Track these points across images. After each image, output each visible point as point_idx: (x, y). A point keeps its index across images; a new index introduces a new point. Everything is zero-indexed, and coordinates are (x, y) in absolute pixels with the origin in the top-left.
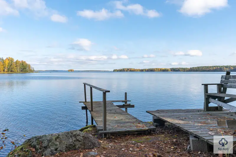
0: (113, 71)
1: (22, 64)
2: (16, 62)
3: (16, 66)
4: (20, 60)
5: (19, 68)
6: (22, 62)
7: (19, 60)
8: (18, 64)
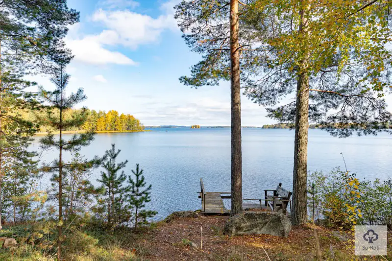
0: (262, 127)
1: (129, 119)
2: (121, 117)
3: (120, 123)
4: (126, 114)
5: (124, 125)
6: (129, 116)
7: (124, 114)
8: (123, 120)
